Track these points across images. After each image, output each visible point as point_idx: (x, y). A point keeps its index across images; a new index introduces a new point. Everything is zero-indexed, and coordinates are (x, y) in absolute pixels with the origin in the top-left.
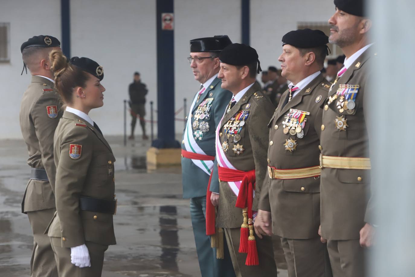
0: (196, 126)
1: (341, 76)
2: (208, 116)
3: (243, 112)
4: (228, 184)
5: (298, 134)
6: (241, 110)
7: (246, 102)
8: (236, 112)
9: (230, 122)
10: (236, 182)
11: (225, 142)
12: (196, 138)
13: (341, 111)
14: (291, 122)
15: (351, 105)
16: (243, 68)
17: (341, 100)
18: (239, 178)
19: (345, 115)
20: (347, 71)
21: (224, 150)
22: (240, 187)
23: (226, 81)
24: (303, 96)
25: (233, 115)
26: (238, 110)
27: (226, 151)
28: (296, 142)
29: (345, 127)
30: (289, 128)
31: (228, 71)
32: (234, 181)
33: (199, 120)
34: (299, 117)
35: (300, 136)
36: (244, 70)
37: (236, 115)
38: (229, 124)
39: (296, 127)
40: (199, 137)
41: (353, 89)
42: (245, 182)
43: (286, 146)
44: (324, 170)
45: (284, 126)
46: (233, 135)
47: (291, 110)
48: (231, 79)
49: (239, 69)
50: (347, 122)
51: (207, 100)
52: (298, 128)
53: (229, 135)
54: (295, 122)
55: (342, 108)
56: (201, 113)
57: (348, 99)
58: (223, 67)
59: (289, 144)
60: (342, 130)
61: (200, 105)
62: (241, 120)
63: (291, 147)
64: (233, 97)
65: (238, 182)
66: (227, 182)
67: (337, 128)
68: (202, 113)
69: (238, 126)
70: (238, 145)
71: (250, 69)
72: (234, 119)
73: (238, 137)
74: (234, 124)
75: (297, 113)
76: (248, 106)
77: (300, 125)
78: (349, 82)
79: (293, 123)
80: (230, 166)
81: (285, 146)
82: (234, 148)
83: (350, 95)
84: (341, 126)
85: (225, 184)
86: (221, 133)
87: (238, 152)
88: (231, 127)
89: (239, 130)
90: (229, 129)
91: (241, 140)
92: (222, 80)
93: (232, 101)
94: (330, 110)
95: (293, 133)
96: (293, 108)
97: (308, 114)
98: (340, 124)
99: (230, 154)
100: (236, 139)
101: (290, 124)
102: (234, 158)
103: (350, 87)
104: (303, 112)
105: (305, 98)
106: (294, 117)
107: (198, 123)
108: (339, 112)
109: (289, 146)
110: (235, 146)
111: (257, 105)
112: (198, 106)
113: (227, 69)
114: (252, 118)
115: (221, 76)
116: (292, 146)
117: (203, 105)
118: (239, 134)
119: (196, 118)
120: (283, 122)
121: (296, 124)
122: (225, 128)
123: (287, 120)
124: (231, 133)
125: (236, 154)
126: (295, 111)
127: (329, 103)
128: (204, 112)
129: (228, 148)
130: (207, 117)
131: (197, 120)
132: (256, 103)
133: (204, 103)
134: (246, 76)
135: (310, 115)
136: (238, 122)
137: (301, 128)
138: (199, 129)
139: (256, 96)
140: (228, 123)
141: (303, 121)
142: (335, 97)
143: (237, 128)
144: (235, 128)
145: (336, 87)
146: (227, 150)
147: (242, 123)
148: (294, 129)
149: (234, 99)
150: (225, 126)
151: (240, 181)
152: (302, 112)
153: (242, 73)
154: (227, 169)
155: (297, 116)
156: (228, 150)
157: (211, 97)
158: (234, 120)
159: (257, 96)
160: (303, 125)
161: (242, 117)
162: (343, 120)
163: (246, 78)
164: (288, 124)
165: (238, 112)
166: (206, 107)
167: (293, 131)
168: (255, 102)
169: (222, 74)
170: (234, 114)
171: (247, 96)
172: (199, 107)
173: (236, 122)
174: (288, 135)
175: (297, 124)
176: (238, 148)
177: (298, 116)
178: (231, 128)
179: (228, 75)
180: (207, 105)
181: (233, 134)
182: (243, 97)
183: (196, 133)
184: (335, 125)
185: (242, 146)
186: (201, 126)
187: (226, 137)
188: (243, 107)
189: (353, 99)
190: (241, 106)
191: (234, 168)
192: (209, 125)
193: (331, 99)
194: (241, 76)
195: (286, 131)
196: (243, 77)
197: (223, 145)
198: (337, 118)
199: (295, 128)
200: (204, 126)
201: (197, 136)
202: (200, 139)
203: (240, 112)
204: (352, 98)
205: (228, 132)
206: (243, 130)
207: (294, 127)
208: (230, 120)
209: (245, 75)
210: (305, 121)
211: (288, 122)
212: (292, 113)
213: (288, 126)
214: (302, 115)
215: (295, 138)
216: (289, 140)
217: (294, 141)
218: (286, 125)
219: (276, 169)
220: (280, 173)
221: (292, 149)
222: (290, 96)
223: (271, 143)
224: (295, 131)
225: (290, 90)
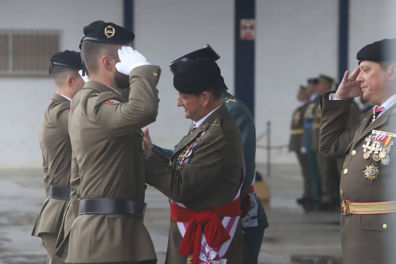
5: (382, 160)
14: (374, 145)
24: (389, 116)
28: (378, 169)
30: (371, 152)
34: (383, 140)
35: (385, 162)
43: (367, 174)
45: (365, 150)
47: (374, 132)
52: (382, 153)
54: (378, 146)
59: (370, 171)
63: (372, 175)
75: (381, 135)
77: (384, 149)
79: (375, 146)
81: (365, 173)
95: (376, 158)
96: (376, 129)
101: (372, 148)
104: (389, 134)
105: (391, 117)
106: (378, 139)
109: (370, 174)
116: (374, 174)
120: (364, 146)
121: (380, 147)
123: (368, 143)
126: (378, 132)
137: (385, 152)
141: (389, 144)
152: (387, 134)
155: (381, 138)
160: (389, 149)
164: (369, 148)
167: (377, 156)
174: (370, 161)
175: (381, 148)
195: (366, 156)
199: (379, 152)
207: (377, 151)
210: (391, 144)
211: (370, 145)
212: (375, 135)
213: (369, 150)
214: (386, 137)
215: (378, 164)
216: (370, 166)
217: (376, 168)
218: (367, 149)
219: (351, 202)
220: (357, 206)
221: (374, 177)
222: (374, 117)
223: (346, 171)
224: (379, 156)
225: (374, 111)
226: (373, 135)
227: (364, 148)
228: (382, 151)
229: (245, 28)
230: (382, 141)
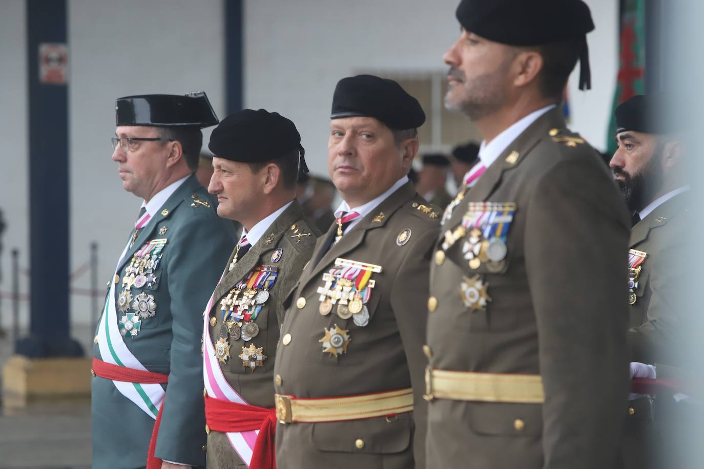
0: (125, 303)
1: (472, 184)
2: (154, 280)
3: (266, 269)
4: (227, 437)
5: (355, 317)
6: (260, 264)
7: (273, 246)
8: (248, 270)
9: (234, 294)
10: (246, 433)
11: (221, 339)
12: (124, 331)
13: (475, 264)
14: (338, 287)
15: (498, 252)
16: (265, 170)
17: (474, 239)
18: (252, 423)
19: (484, 274)
20: (485, 172)
21: (218, 359)
22: (254, 444)
23: (227, 198)
24: (367, 231)
25: (242, 276)
26: (253, 265)
27: (223, 361)
28: (347, 334)
29: (482, 302)
30: (334, 301)
31: (233, 175)
32: (241, 432)
33: (132, 288)
34: (356, 277)
35: (362, 320)
36: (269, 172)
37: (249, 278)
38: (232, 298)
39: (351, 299)
40: (132, 329)
41: (500, 214)
42: (267, 432)
43: (326, 345)
44: (438, 404)
45: (322, 298)
46: (240, 324)
47: (338, 262)
48: (244, 193)
49: (256, 171)
50: (489, 291)
51: (152, 243)
52: (354, 303)
53: (230, 324)
54: (347, 289)
55: (475, 256)
56: (137, 273)
57: (490, 236)
58: (219, 167)
59: (332, 340)
60: (476, 311)
61: (136, 255)
62: (260, 288)
63: (336, 346)
64: (244, 234)
65: (251, 433)
66: (224, 433)
67: (464, 304)
68: (139, 274)
69: (253, 303)
70: (252, 347)
71: (281, 168)
72: (244, 285)
73: (252, 329)
74: (245, 298)
75: (351, 268)
76: (275, 255)
77: (359, 296)
78: (492, 198)
79: (342, 290)
80: (231, 395)
81: (322, 343)
82: (242, 352)
83: (494, 227)
84: (473, 300)
85: (220, 438)
86: (214, 319)
87: (253, 364)
88: (237, 304)
89: (255, 312)
90: (232, 309)
91: (258, 335)
92: (218, 196)
93: (241, 244)
94: (449, 263)
95: (343, 314)
96: (342, 257)
97: (378, 269)
98: (472, 296)
99: (231, 367)
100: (248, 332)
101: (336, 294)
102: (243, 377)
103: (495, 208)
104: (366, 266)
105: (370, 234)
106: (346, 276)
107: (129, 296)
108: (468, 267)
109: (334, 345)
110: (245, 349)
111: (298, 254)
112: (132, 257)
113: (231, 173)
114: (285, 283)
115: (217, 188)
116: (340, 344)
117: (143, 254)
118: (255, 320)
119: (126, 284)
120: (320, 290)
121: (350, 292)
122: (223, 308)
123: (329, 284)
124: (235, 319)
125: (248, 367)
126: (347, 263)
127: (445, 246)
128: (145, 270)
129: (228, 354)
130: (152, 282)
131: (129, 288)
132: (295, 249)
133: (146, 249)
134: (274, 186)
135: (382, 273)
136: (254, 292)
137: (361, 302)
138: (131, 310)
139: (296, 232)
140: (230, 295)
141: (367, 285)
142: (459, 233)
143: (250, 307)
144: (246, 307)
145: (462, 210)
146: (225, 357)
147: (263, 297)
148: (346, 303)
149: (246, 240)
150: (224, 302)
151: (254, 430)
152: (363, 266)
153: (264, 179)
154: (224, 403)
155: (351, 275)
156: (228, 357)
157: (162, 237)
158: (245, 289)
159: (297, 234)
160: (367, 295)
161: (262, 280)
162: (479, 285)
163: (273, 190)
164: (330, 293)
165: (254, 270)
166: (150, 258)
167: (345, 309)
168: (293, 247)
169: (219, 183)
170: (245, 273)
171: (276, 233)
172: (133, 260)
173: (250, 294)
174: (332, 318)
175: (353, 293)
176: (250, 354)
177: (354, 276)
178: (236, 307)
179: (232, 184)
180: (151, 253)
181: (241, 320)
182: (266, 236)
183: (124, 319)
184: (460, 298)
185: (260, 350)
186: (136, 304)
187: (224, 329)
188: (265, 259)
189: (502, 235)
190: (262, 256)
191: (241, 401)
192: (154, 301)
193: (451, 238)
194: (262, 188)
195: (325, 309)
196: (268, 189)
197: (217, 346)
198: (464, 281)
199: (349, 301)
200: (144, 304)
201: (128, 325)
202: (134, 333)
203: (259, 269)
204: (499, 232)
205: (229, 317)
206: (265, 311)
207: (344, 299)
208: (234, 287)
209: (271, 184)
210: (371, 286)
211: (332, 288)
212: (341, 268)
213: (330, 298)
214: (362, 273)
215: (347, 325)
216: (332, 329)
217: (344, 333)
218: (327, 296)
219: (295, 398)
220: (307, 407)
221: (340, 351)
222: (340, 232)
223: (287, 339)
224: (348, 309)
225: (340, 220)
226: (337, 269)
227: (319, 295)
228: (354, 300)
229: (48, 60)
230: (356, 280)
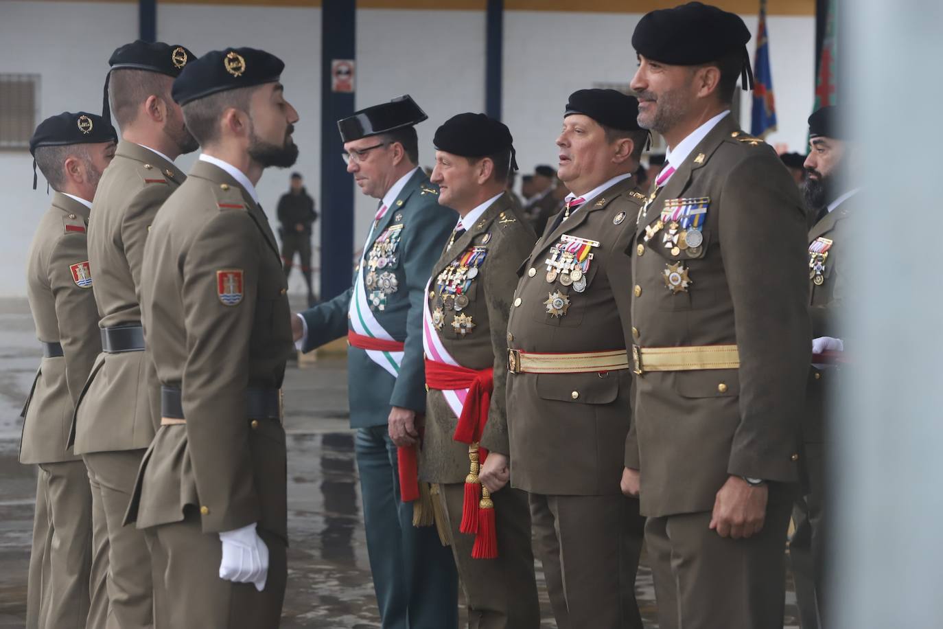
0: (372, 282)
1: (664, 184)
2: (394, 260)
3: (476, 250)
4: (442, 394)
5: (575, 284)
6: (471, 245)
7: (483, 231)
8: (461, 250)
9: (449, 270)
10: (458, 391)
11: (438, 308)
12: (373, 307)
13: (675, 251)
14: (562, 259)
15: (694, 239)
16: (481, 163)
17: (672, 231)
18: (464, 382)
19: (684, 261)
20: (676, 172)
21: (435, 326)
22: (464, 401)
23: (446, 187)
25: (455, 256)
26: (465, 246)
27: (439, 328)
28: (568, 298)
29: (684, 285)
30: (558, 271)
31: (451, 167)
32: (454, 389)
34: (578, 251)
35: (579, 287)
36: (484, 165)
37: (461, 257)
38: (447, 274)
39: (572, 269)
40: (379, 305)
41: (695, 207)
42: (476, 390)
43: (550, 307)
44: (647, 377)
45: (549, 268)
46: (453, 296)
47: (564, 238)
48: (457, 184)
49: (472, 164)
50: (690, 275)
51: (390, 229)
52: (575, 272)
53: (445, 296)
54: (569, 261)
55: (674, 245)
57: (688, 227)
58: (441, 160)
59: (556, 302)
60: (679, 292)
61: (377, 241)
62: (471, 265)
63: (558, 308)
64: (460, 219)
65: (462, 391)
66: (440, 390)
67: (667, 287)
69: (464, 278)
70: (463, 316)
71: (494, 162)
72: (458, 263)
73: (463, 301)
74: (458, 274)
75: (574, 243)
76: (485, 238)
77: (579, 267)
78: (685, 194)
79: (565, 262)
80: (446, 358)
81: (546, 305)
82: (454, 321)
83: (692, 218)
84: (676, 284)
85: (437, 394)
86: (433, 293)
87: (463, 331)
88: (451, 278)
89: (465, 285)
90: (447, 283)
91: (468, 305)
92: (440, 186)
93: (457, 229)
95: (565, 281)
96: (567, 233)
97: (596, 244)
98: (675, 280)
99: (446, 333)
100: (460, 304)
101: (560, 265)
102: (456, 342)
103: (691, 202)
104: (587, 242)
105: (592, 215)
106: (569, 249)
107: (375, 276)
108: (669, 254)
109: (555, 307)
110: (456, 318)
111: (504, 237)
112: (375, 243)
113: (450, 164)
114: (493, 263)
115: (438, 178)
116: (561, 307)
118: (466, 293)
119: (371, 266)
120: (548, 261)
121: (571, 263)
122: (439, 283)
123: (555, 256)
124: (449, 292)
125: (459, 334)
126: (571, 239)
127: (646, 238)
129: (442, 322)
130: (392, 262)
132: (501, 233)
133: (386, 235)
134: (487, 177)
135: (600, 248)
136: (465, 269)
137: (581, 272)
138: (377, 289)
139: (503, 218)
140: (445, 272)
141: (586, 258)
142: (658, 226)
143: (462, 281)
144: (459, 282)
145: (657, 207)
146: (440, 325)
147: (473, 273)
148: (567, 272)
149: (461, 225)
150: (440, 278)
151: (465, 388)
152: (584, 241)
153: (479, 172)
154: (440, 365)
155: (574, 248)
156: (442, 325)
158: (458, 267)
159: (504, 220)
160: (586, 266)
161: (473, 259)
162: (680, 270)
163: (486, 182)
164: (556, 264)
165: (466, 251)
167: (567, 278)
168: (500, 231)
169: (440, 174)
170: (459, 253)
171: (487, 219)
172: (376, 245)
173: (461, 271)
174: (556, 285)
175: (574, 265)
176: (462, 322)
177: (577, 249)
178: (451, 281)
179: (452, 176)
181: (453, 293)
182: (478, 222)
183: (372, 296)
184: (664, 281)
185: (470, 318)
186: (381, 282)
187: (439, 301)
188: (477, 241)
189: (698, 226)
190: (474, 238)
191: (454, 363)
192: (396, 278)
193: (650, 231)
194: (477, 179)
195: (550, 278)
196: (481, 180)
197: (434, 316)
198: (667, 268)
199: (570, 271)
200: (387, 282)
201: (376, 302)
202: (382, 307)
203: (471, 249)
204: (696, 223)
205: (444, 291)
206: (474, 286)
207: (567, 269)
208: (449, 265)
209: (485, 176)
210: (589, 258)
211: (557, 260)
212: (566, 243)
213: (555, 268)
214: (583, 247)
215: (568, 291)
216: (555, 294)
217: (565, 298)
218: (553, 266)
219: (524, 352)
220: (533, 360)
221: (561, 312)
222: (567, 213)
223: (518, 302)
224: (569, 278)
225: (568, 204)
226: (562, 244)
227: (547, 265)
228: (574, 270)
230: (576, 254)
